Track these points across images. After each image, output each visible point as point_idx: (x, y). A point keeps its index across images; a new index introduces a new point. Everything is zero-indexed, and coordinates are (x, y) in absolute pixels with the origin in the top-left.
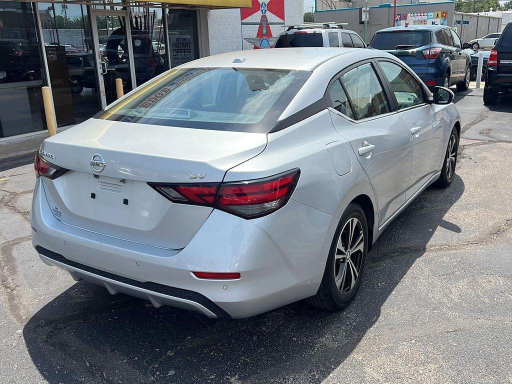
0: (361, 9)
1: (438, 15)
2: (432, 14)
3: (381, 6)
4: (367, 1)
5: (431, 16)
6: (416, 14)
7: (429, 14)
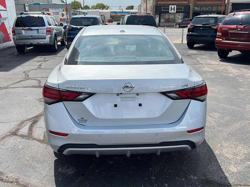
0: (24, 5)
1: (64, 10)
2: (61, 9)
3: (35, 4)
4: (27, 1)
5: (61, 10)
6: (53, 9)
7: (60, 9)
